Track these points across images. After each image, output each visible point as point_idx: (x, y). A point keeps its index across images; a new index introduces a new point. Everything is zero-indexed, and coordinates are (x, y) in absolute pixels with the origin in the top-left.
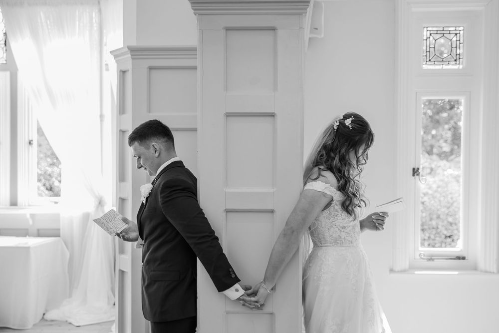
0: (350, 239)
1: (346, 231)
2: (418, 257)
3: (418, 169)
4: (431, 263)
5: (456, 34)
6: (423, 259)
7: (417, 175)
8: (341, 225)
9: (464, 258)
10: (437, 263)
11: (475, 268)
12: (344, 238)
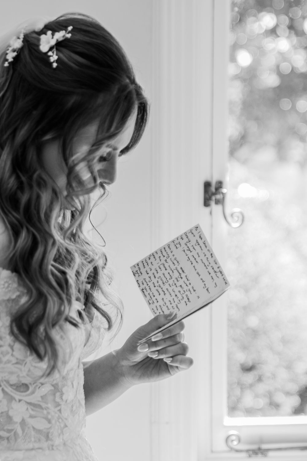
1: (28, 399)
2: (223, 447)
3: (220, 185)
6: (237, 451)
7: (217, 202)
8: (14, 380)
12: (23, 423)
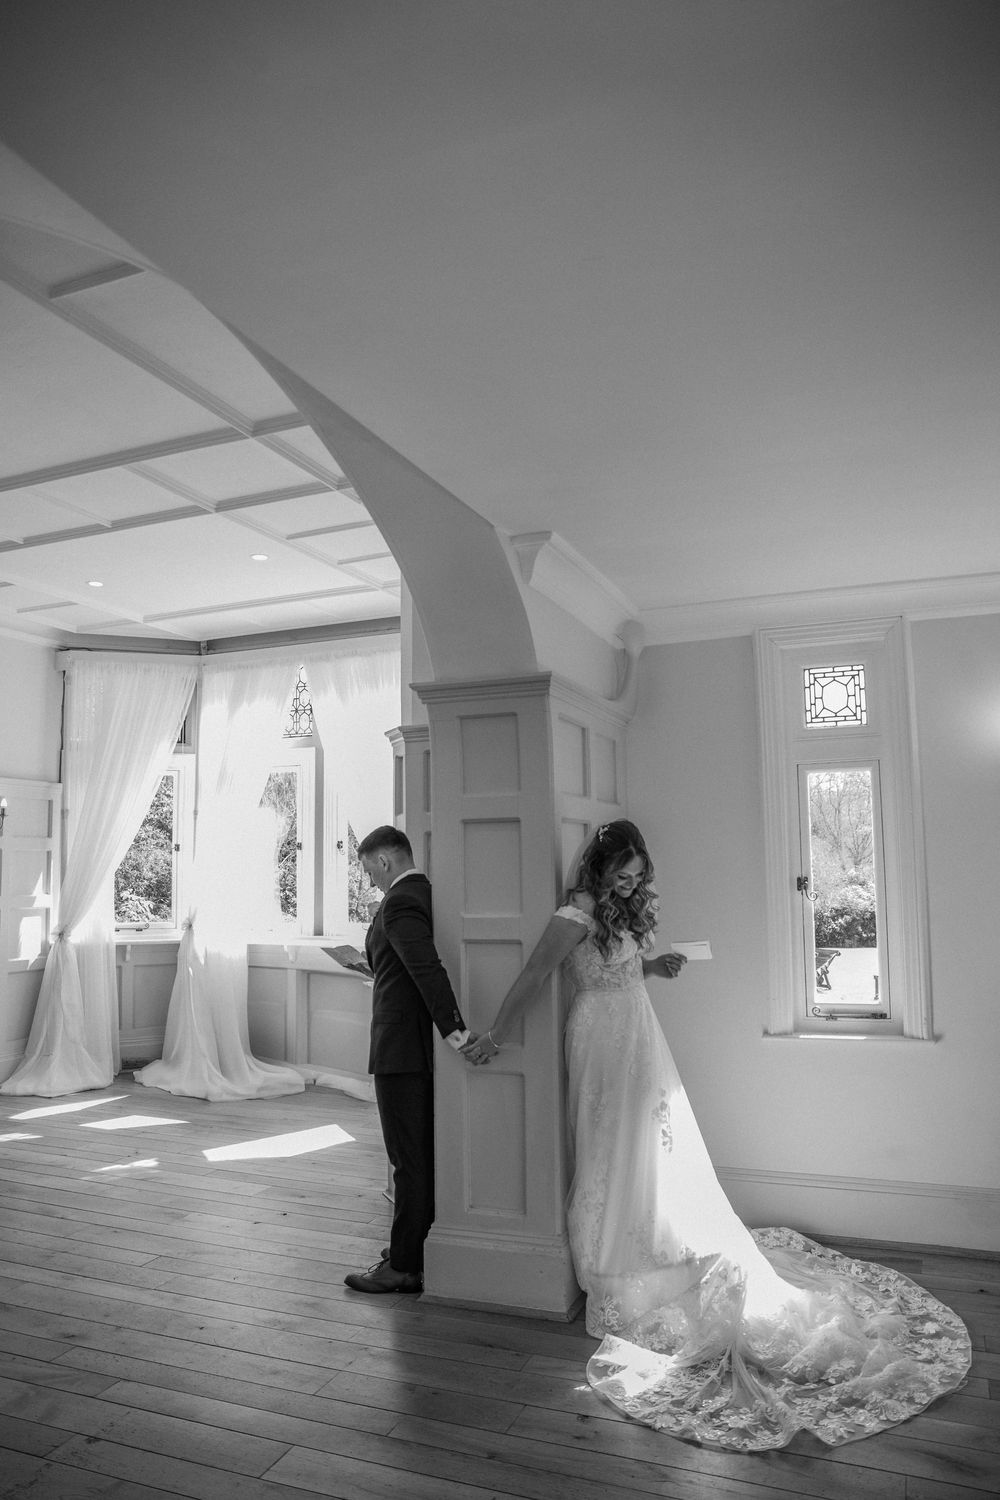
0: (617, 981)
2: (810, 1013)
3: (806, 879)
4: (831, 1024)
5: (853, 677)
6: (819, 1016)
9: (883, 1016)
10: (842, 1023)
11: (900, 1032)
